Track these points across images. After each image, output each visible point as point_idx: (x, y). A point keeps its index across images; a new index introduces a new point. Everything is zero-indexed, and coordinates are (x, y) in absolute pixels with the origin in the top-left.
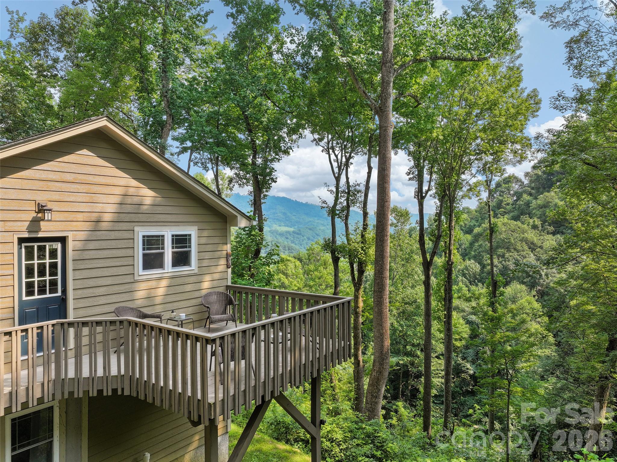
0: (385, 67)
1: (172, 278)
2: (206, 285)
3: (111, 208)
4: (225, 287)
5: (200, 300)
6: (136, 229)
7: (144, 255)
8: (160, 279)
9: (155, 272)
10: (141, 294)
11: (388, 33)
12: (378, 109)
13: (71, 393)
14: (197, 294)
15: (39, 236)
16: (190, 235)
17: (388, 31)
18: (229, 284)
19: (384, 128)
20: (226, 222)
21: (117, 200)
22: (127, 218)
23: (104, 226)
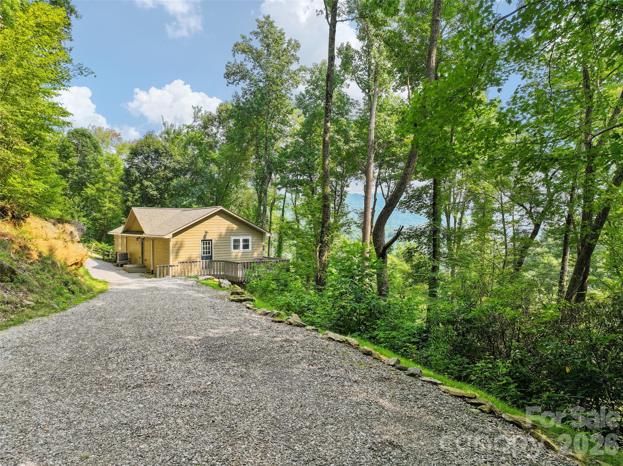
1: (243, 252)
2: (255, 255)
3: (224, 231)
4: (262, 257)
6: (231, 237)
7: (234, 245)
8: (239, 253)
9: (237, 250)
10: (233, 257)
15: (206, 239)
16: (249, 239)
20: (263, 235)
21: (226, 229)
22: (228, 234)
23: (222, 236)
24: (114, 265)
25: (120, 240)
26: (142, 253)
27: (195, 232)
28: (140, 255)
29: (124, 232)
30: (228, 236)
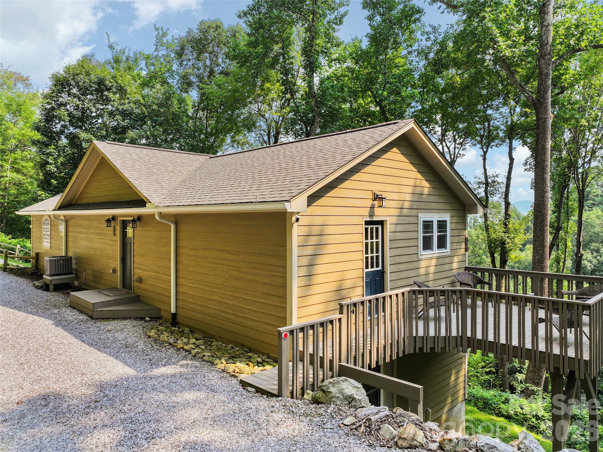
0: (544, 59)
1: (438, 258)
2: (455, 266)
3: (408, 197)
4: (463, 269)
5: (452, 279)
6: (420, 215)
7: (424, 237)
8: (431, 258)
9: (429, 252)
10: (422, 271)
11: (547, 26)
12: (536, 101)
13: (421, 349)
14: (449, 274)
15: (374, 219)
16: (446, 221)
17: (547, 24)
18: (467, 266)
19: (543, 120)
20: (465, 210)
21: (410, 190)
22: (416, 205)
23: (405, 212)
24: (37, 287)
25: (46, 229)
26: (124, 260)
27: (351, 194)
28: (118, 264)
29: (61, 207)
30: (414, 212)
